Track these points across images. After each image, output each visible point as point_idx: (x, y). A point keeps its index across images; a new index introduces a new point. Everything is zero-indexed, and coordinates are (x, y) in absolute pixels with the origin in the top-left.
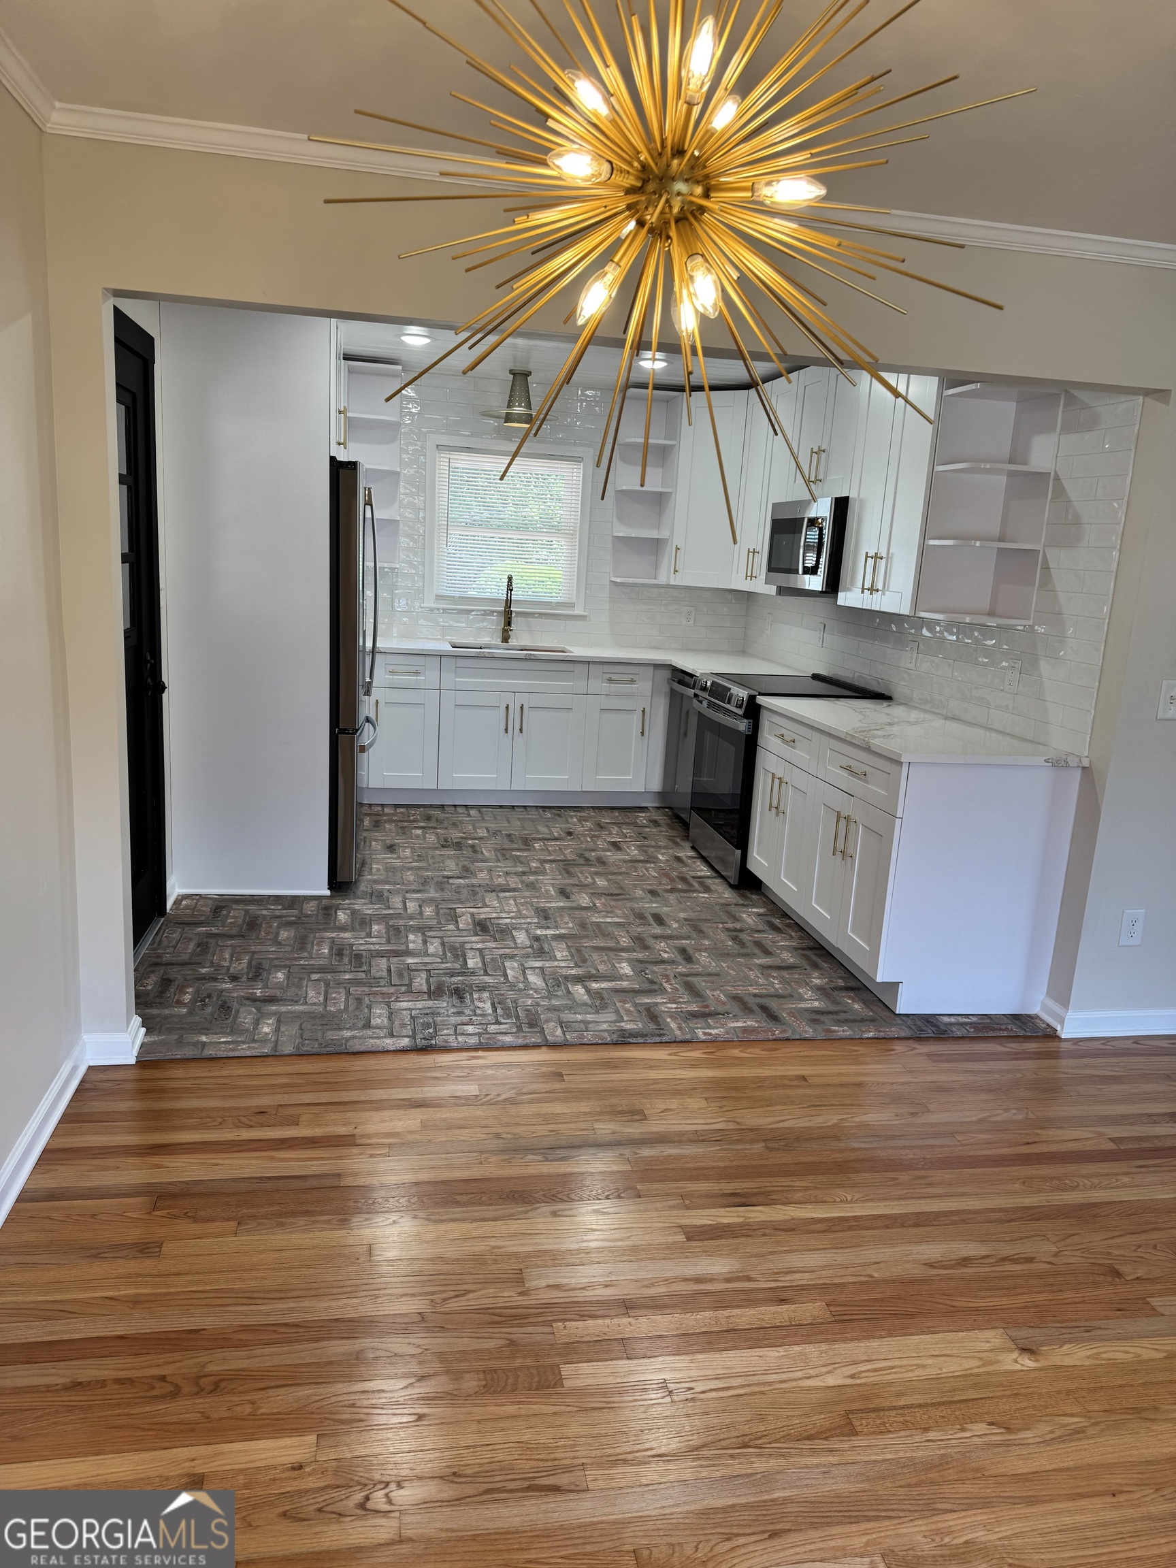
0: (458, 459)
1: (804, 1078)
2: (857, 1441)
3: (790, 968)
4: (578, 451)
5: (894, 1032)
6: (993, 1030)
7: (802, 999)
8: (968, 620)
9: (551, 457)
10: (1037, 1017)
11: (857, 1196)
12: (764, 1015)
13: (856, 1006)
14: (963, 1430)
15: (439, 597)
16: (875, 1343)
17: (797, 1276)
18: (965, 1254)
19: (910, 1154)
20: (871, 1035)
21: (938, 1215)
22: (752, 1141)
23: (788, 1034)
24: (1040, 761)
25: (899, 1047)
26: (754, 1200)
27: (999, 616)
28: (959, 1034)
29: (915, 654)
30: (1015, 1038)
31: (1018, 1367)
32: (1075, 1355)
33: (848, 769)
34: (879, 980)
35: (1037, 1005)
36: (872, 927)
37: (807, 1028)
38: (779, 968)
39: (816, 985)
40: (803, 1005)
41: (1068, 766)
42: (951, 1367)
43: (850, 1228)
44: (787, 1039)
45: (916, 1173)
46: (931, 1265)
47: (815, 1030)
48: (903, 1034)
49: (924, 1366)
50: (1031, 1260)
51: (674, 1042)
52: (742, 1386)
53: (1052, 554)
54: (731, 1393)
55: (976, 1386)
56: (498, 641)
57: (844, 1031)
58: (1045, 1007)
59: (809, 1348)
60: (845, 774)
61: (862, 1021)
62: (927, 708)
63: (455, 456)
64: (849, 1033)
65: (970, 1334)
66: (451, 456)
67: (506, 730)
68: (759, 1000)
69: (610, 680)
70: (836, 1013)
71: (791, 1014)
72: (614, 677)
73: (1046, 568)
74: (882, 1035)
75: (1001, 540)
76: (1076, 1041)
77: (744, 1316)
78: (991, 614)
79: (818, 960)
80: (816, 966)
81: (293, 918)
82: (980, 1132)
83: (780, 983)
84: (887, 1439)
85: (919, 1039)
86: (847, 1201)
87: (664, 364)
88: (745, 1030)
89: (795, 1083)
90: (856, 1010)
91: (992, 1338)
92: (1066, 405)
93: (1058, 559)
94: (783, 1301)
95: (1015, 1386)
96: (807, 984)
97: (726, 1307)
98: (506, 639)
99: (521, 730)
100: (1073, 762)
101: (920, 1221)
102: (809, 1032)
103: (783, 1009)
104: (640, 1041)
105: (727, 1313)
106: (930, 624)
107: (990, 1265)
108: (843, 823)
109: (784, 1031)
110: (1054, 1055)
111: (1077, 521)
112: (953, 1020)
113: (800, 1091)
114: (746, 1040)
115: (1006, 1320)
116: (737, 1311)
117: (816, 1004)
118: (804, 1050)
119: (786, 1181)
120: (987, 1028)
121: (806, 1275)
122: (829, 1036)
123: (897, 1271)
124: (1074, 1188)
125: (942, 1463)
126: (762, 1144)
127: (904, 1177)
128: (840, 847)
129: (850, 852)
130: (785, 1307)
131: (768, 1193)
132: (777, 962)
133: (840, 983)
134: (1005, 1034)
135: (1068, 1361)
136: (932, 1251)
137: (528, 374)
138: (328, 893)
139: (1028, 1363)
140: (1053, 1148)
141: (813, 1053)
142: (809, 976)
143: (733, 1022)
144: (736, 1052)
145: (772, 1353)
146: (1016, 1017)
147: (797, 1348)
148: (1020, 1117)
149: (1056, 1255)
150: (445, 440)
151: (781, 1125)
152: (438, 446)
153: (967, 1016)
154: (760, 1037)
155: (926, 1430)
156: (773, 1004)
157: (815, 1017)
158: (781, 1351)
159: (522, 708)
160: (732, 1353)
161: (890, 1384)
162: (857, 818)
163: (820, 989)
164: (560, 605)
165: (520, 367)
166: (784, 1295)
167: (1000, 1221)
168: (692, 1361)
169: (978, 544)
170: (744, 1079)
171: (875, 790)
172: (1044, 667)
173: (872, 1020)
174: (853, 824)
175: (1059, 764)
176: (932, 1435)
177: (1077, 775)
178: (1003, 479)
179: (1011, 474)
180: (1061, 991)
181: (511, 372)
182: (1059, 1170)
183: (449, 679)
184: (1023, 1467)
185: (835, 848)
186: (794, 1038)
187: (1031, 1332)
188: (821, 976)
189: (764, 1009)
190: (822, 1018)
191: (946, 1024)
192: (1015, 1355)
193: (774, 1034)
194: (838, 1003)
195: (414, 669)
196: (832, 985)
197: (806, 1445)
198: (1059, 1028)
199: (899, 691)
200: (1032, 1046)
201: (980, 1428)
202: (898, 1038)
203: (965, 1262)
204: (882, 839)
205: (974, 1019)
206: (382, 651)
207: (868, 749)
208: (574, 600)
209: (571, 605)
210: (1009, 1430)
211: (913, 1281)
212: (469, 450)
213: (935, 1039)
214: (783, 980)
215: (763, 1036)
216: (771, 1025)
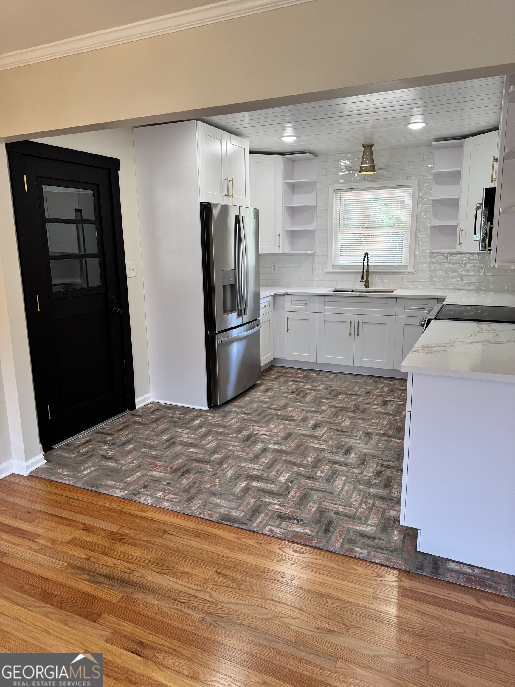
0: (345, 196)
3: (388, 499)
4: (409, 182)
6: (484, 585)
7: (366, 523)
9: (396, 187)
13: (397, 537)
15: (335, 266)
20: (379, 561)
28: (450, 579)
38: (381, 498)
39: (389, 515)
40: (361, 528)
47: (342, 547)
51: (249, 530)
56: (363, 287)
57: (362, 553)
61: (384, 549)
63: (344, 194)
64: (364, 555)
66: (341, 195)
67: (350, 334)
68: (334, 517)
69: (410, 308)
70: (374, 538)
71: (342, 530)
72: (412, 306)
74: (387, 563)
81: (177, 419)
83: (367, 508)
87: (423, 125)
90: (393, 540)
96: (384, 513)
98: (367, 286)
99: (358, 334)
102: (337, 546)
103: (342, 526)
104: (230, 524)
112: (457, 567)
117: (370, 529)
120: (479, 582)
122: (347, 553)
132: (385, 494)
137: (372, 145)
138: (207, 409)
142: (392, 508)
143: (297, 527)
150: (337, 187)
152: (334, 190)
156: (339, 521)
157: (354, 538)
159: (358, 322)
163: (387, 519)
164: (399, 267)
165: (368, 142)
173: (393, 551)
181: (364, 146)
183: (321, 307)
186: (322, 548)
189: (329, 523)
190: (359, 539)
191: (448, 569)
193: (311, 542)
194: (386, 532)
195: (304, 302)
206: (289, 294)
208: (407, 264)
209: (406, 267)
212: (351, 190)
213: (426, 577)
216: (319, 535)
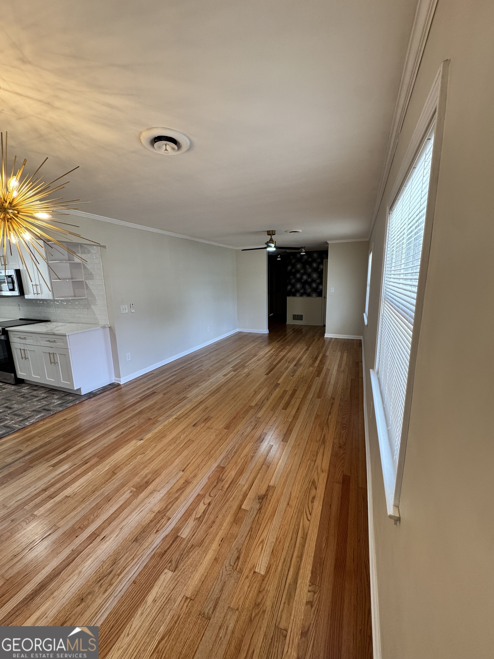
1: (65, 419)
2: (117, 475)
3: (46, 397)
5: (83, 399)
6: (106, 389)
7: (55, 403)
8: (70, 299)
10: (114, 383)
11: (92, 435)
12: (45, 411)
13: (71, 398)
14: (136, 459)
16: (112, 457)
17: (87, 457)
18: (121, 432)
19: (100, 421)
20: (78, 402)
21: (113, 428)
22: (59, 439)
23: (55, 412)
24: (100, 328)
25: (86, 402)
26: (66, 450)
27: (77, 297)
28: (99, 393)
29: (54, 309)
30: (112, 389)
31: (141, 443)
32: (149, 435)
33: (49, 341)
34: (75, 389)
35: (114, 380)
36: (69, 376)
37: (60, 408)
38: (43, 399)
39: (57, 398)
40: (55, 404)
41: (106, 327)
42: (128, 451)
43: (95, 441)
44: (56, 413)
45: (104, 423)
46: (116, 437)
47: (62, 408)
48: (86, 399)
49: (124, 454)
50: (135, 425)
51: (19, 430)
52: (86, 484)
53: (87, 281)
54: (84, 486)
55: (135, 451)
57: (71, 404)
58: (115, 380)
59: (98, 467)
60: (48, 342)
61: (74, 400)
62: (63, 321)
64: (72, 404)
65: (130, 444)
68: (41, 408)
70: (66, 402)
71: (53, 407)
73: (86, 284)
74: (80, 401)
75: (72, 279)
76: (124, 384)
77: (78, 472)
78: (75, 296)
79: (54, 392)
80: (54, 394)
82: (113, 409)
83: (45, 402)
84: (123, 470)
85: (90, 398)
86: (91, 437)
88: (41, 417)
89: (64, 421)
90: (71, 399)
91: (134, 442)
92: (81, 247)
93: (90, 283)
94: (87, 463)
95: (142, 446)
96: (54, 399)
97: (73, 473)
100: (107, 326)
101: (109, 431)
102: (61, 409)
103: (51, 407)
105: (74, 473)
106: (57, 301)
107: (128, 430)
108: (51, 355)
109: (53, 412)
110: (121, 389)
111: (91, 274)
112: (96, 391)
113: (66, 422)
114: (43, 419)
115: (135, 437)
116: (76, 472)
117: (59, 402)
118: (62, 413)
119: (74, 441)
120: (104, 389)
121: (90, 455)
122: (67, 407)
123: (109, 443)
124: (137, 409)
125: (135, 467)
126: (62, 438)
127: (101, 426)
128: (53, 361)
129: (56, 361)
130: (88, 464)
131: (70, 446)
132: (42, 398)
133: (63, 395)
134: (109, 389)
135: (149, 437)
136: (115, 435)
139: (142, 441)
140: (128, 406)
141: (64, 413)
142: (53, 397)
143: (36, 417)
144: (42, 423)
145: (90, 473)
146: (110, 385)
147: (95, 469)
148: (120, 402)
149: (139, 422)
151: (65, 431)
153: (99, 389)
154: (47, 416)
155: (130, 464)
156: (47, 407)
157: (60, 405)
158: (92, 471)
160: (80, 480)
161: (118, 462)
162: (56, 352)
163: (57, 399)
166: (87, 462)
167: (125, 423)
168: (71, 488)
169: (67, 280)
170: (48, 427)
171: (59, 344)
172: (93, 307)
173: (76, 399)
174: (55, 355)
175: (104, 327)
176: (131, 464)
177: (108, 329)
178: (68, 264)
179: (70, 263)
180: (118, 375)
182: (132, 408)
184: (149, 457)
185: (51, 362)
187: (140, 437)
188: (57, 395)
189: (44, 409)
190: (63, 404)
191: (95, 392)
192: (139, 442)
193: (51, 414)
194: (65, 400)
196: (61, 396)
197: (107, 482)
198: (120, 383)
199: (51, 318)
200: (115, 389)
201: (139, 456)
202: (85, 400)
203: (122, 433)
204: (65, 355)
205: (101, 389)
207: (54, 334)
210: (144, 453)
211: (114, 442)
213: (94, 396)
214: (46, 401)
215: (48, 416)
216: (49, 412)
